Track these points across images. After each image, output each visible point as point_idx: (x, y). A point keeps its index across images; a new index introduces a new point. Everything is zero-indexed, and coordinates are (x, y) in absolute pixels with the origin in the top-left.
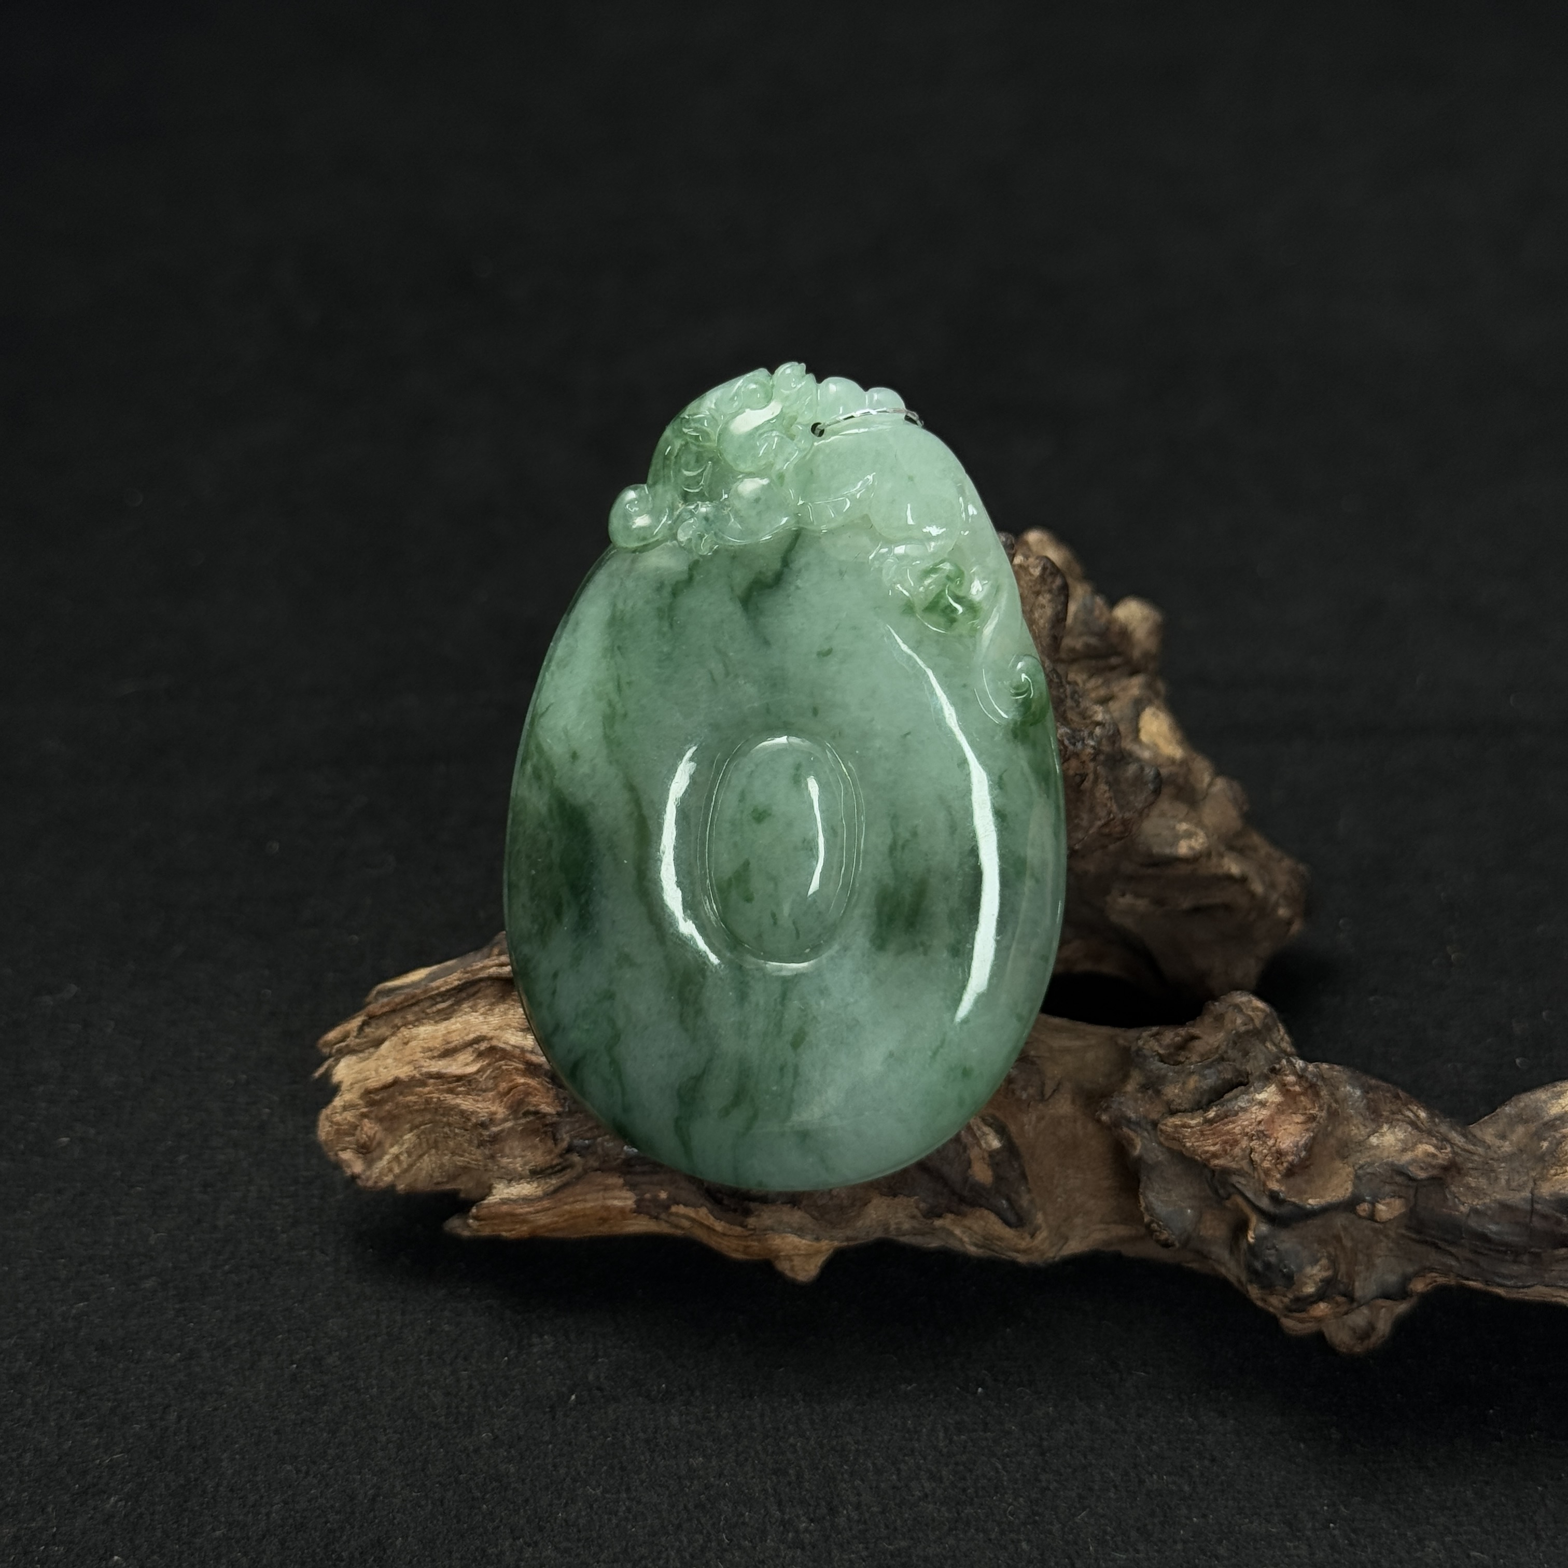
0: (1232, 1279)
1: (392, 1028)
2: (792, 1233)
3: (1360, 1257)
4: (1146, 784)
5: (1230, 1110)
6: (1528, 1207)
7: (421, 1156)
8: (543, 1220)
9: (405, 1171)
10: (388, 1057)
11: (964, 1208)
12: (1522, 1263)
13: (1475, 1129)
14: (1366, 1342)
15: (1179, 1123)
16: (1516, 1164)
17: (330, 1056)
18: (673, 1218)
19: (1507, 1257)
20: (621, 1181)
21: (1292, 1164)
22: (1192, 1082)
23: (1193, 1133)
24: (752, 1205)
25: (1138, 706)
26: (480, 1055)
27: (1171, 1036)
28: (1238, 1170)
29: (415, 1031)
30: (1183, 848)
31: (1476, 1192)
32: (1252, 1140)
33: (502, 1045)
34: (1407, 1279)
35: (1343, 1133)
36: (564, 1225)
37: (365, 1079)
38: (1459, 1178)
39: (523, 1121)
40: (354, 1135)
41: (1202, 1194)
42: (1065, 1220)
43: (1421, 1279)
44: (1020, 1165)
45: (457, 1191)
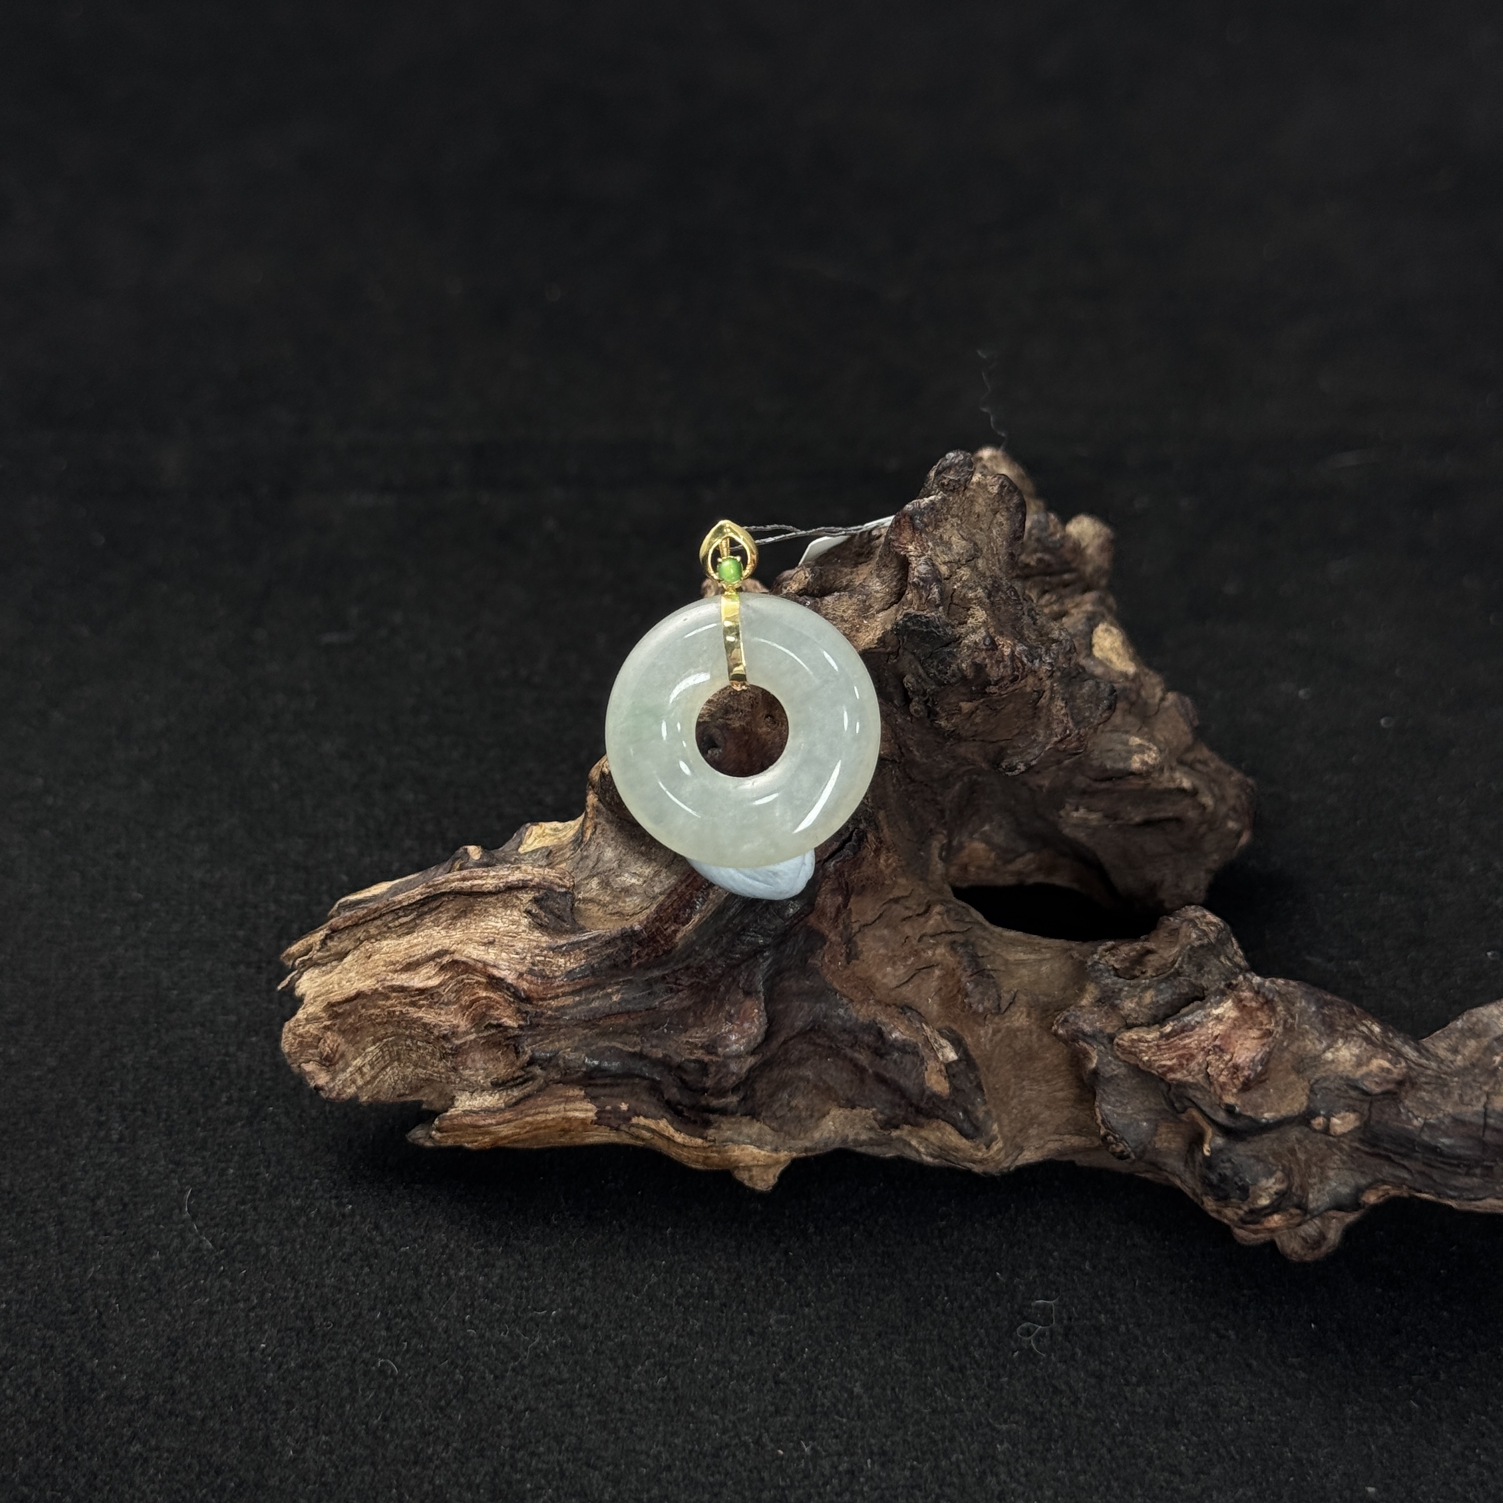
0: (1188, 1191)
1: (356, 941)
2: (751, 1144)
3: (1314, 1169)
4: (1099, 700)
5: (1186, 1025)
6: (1481, 1122)
7: (384, 1068)
8: (505, 1130)
9: (368, 1083)
10: (350, 971)
11: (921, 1120)
12: (1475, 1175)
13: (1426, 1042)
14: (1316, 1252)
15: (1135, 1037)
16: (1470, 1078)
17: (293, 970)
18: (633, 1129)
19: (1459, 1170)
20: (583, 1093)
21: (1247, 1078)
22: (1149, 997)
23: (1149, 1048)
24: (712, 1117)
25: (1092, 621)
26: (443, 968)
27: (1127, 950)
28: (1195, 1084)
29: (377, 945)
30: (1136, 763)
31: (1430, 1106)
32: (1208, 1054)
33: (464, 959)
34: (1359, 1191)
35: (1299, 1047)
36: (526, 1136)
37: (329, 992)
38: (1413, 1092)
39: (485, 1034)
40: (317, 1047)
41: (1158, 1107)
42: (1020, 1131)
43: (1373, 1191)
44: (976, 1077)
45: (420, 1103)
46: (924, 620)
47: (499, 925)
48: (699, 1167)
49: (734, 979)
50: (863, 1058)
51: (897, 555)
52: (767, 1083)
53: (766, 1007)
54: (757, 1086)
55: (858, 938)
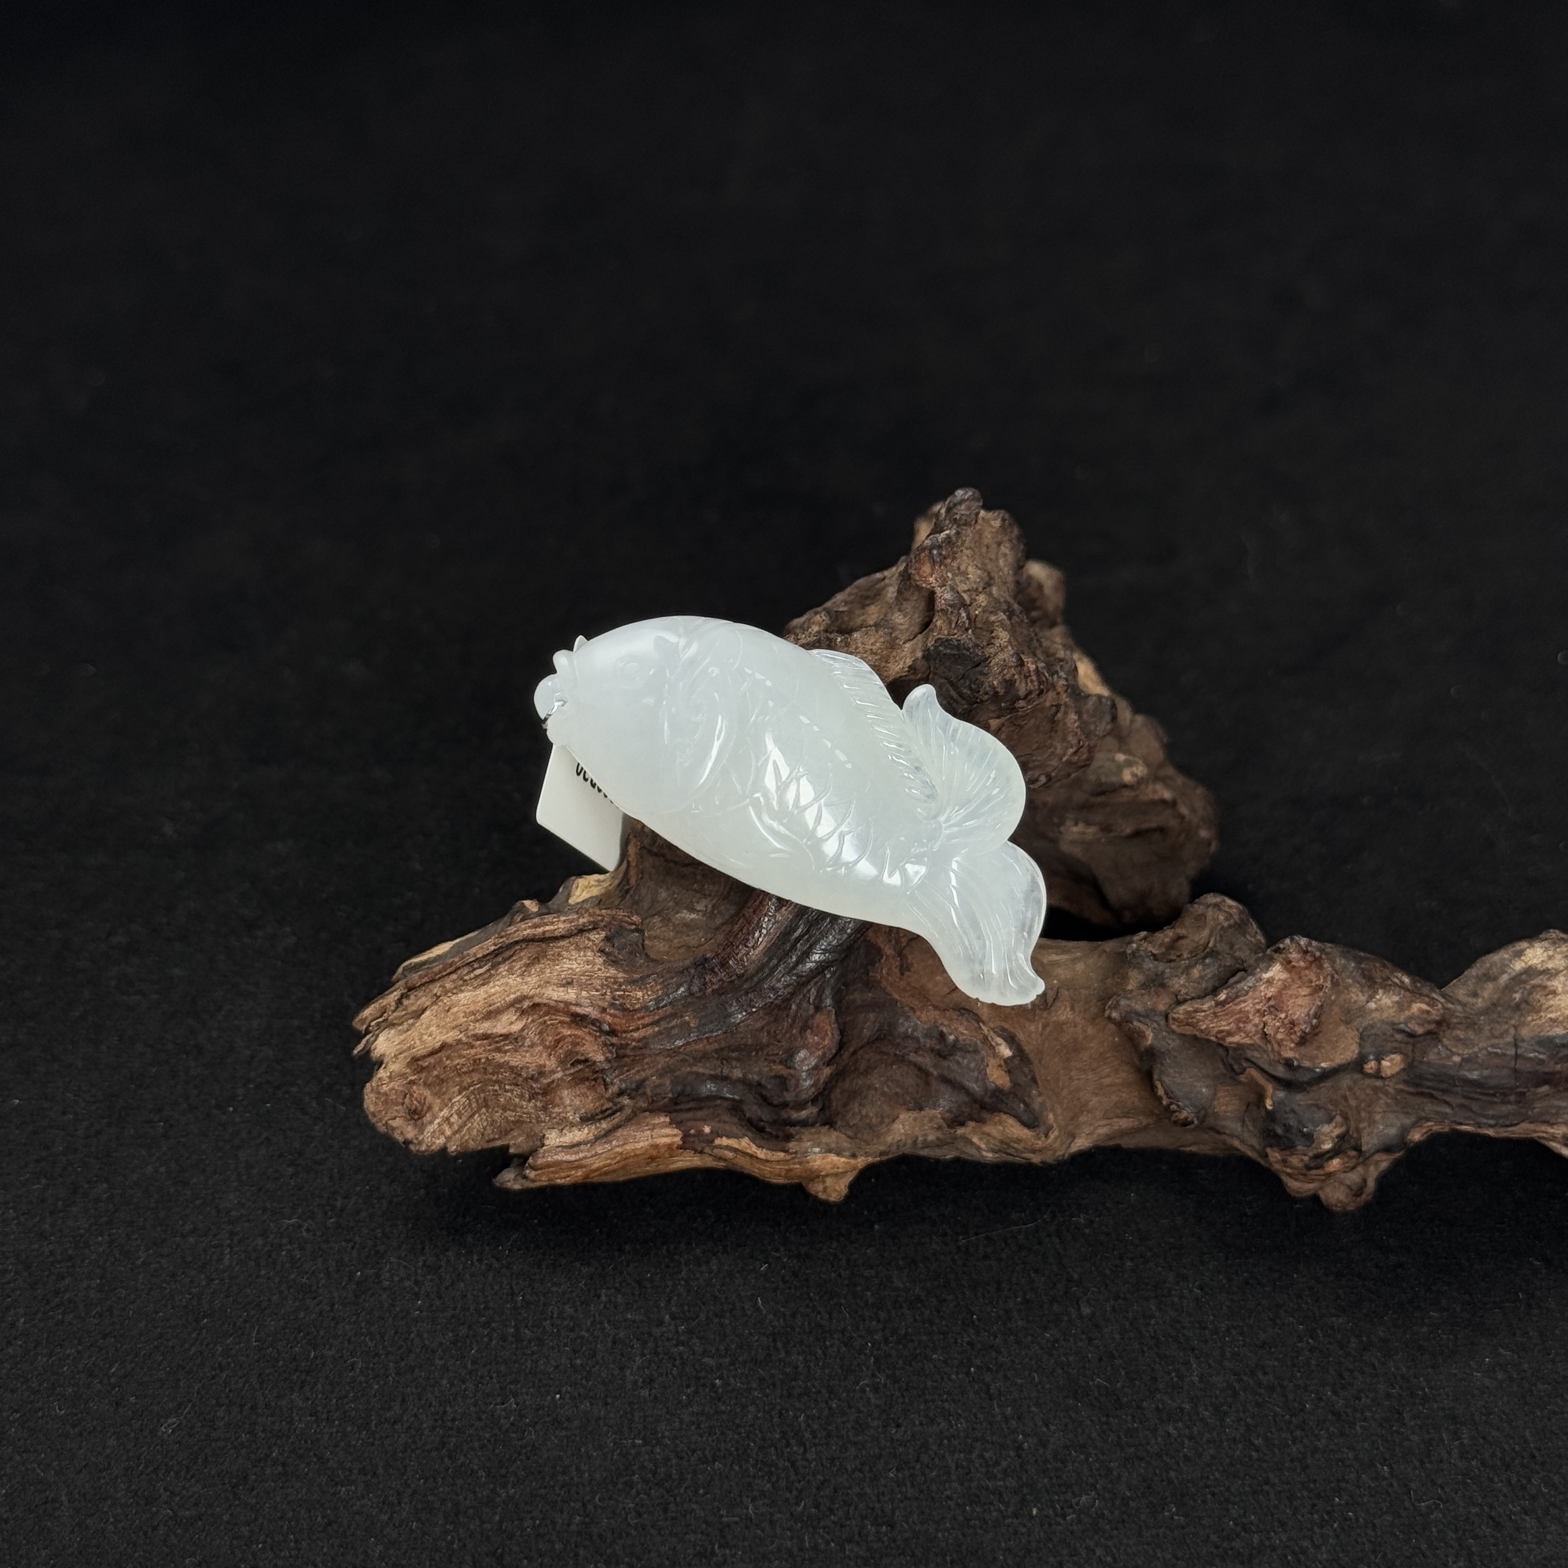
0: (1246, 1150)
1: (432, 997)
2: (829, 1152)
3: (1363, 1114)
4: (1104, 713)
5: (1240, 991)
6: (1511, 1052)
7: (472, 1116)
8: (596, 1164)
9: (455, 1133)
10: (430, 1025)
11: (985, 1115)
12: (1509, 1102)
13: (1448, 989)
14: (1358, 1199)
15: (1191, 1009)
16: (1495, 1016)
17: (367, 1032)
18: (716, 1151)
19: (1495, 1099)
20: (668, 1119)
21: (1304, 1032)
22: (1196, 972)
23: (1206, 1017)
24: (792, 1130)
26: (523, 1012)
27: (1160, 938)
28: (1252, 1045)
29: (454, 998)
30: (1127, 776)
31: (1465, 1043)
32: (1264, 1016)
33: (545, 1001)
34: (1405, 1131)
35: (1345, 1000)
36: (616, 1166)
37: (409, 1048)
38: (1449, 1032)
39: (572, 1071)
40: (403, 1104)
41: (1217, 1072)
42: (1072, 1119)
43: (1417, 1129)
44: (1031, 1071)
45: (507, 1147)
46: (956, 643)
47: (574, 967)
48: (781, 1181)
49: (804, 996)
50: (926, 1060)
51: (919, 588)
52: (841, 1093)
53: (837, 1020)
54: (832, 1096)
55: (907, 952)
